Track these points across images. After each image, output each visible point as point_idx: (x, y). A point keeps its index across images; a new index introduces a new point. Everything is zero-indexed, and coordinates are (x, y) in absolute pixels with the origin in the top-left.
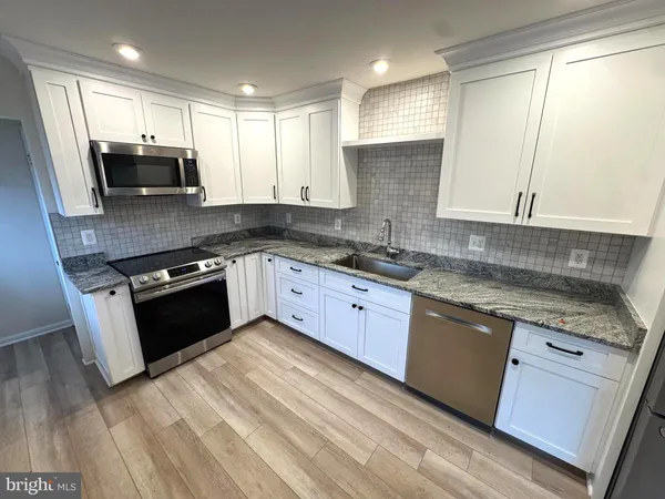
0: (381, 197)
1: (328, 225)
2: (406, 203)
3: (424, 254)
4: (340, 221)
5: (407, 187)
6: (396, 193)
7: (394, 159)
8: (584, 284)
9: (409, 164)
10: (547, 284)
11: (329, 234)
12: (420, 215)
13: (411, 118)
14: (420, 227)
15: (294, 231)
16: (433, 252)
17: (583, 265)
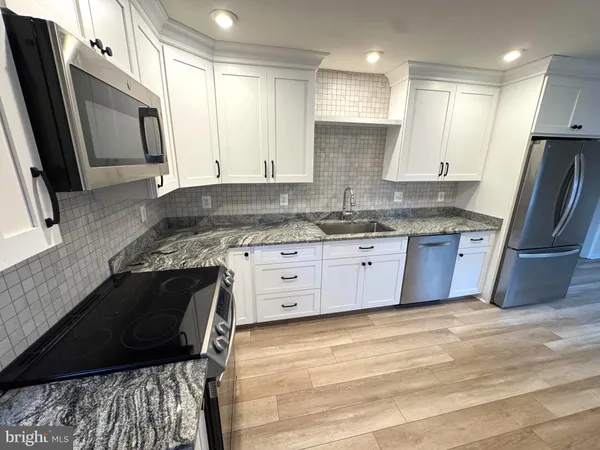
0: (330, 169)
1: (271, 202)
2: (351, 174)
3: (367, 211)
4: (286, 196)
5: (353, 160)
6: (344, 165)
7: (341, 136)
8: (444, 209)
9: (354, 141)
10: (431, 213)
11: (272, 212)
12: (363, 182)
13: (356, 104)
14: (363, 191)
15: (218, 217)
16: (372, 208)
17: (443, 200)
